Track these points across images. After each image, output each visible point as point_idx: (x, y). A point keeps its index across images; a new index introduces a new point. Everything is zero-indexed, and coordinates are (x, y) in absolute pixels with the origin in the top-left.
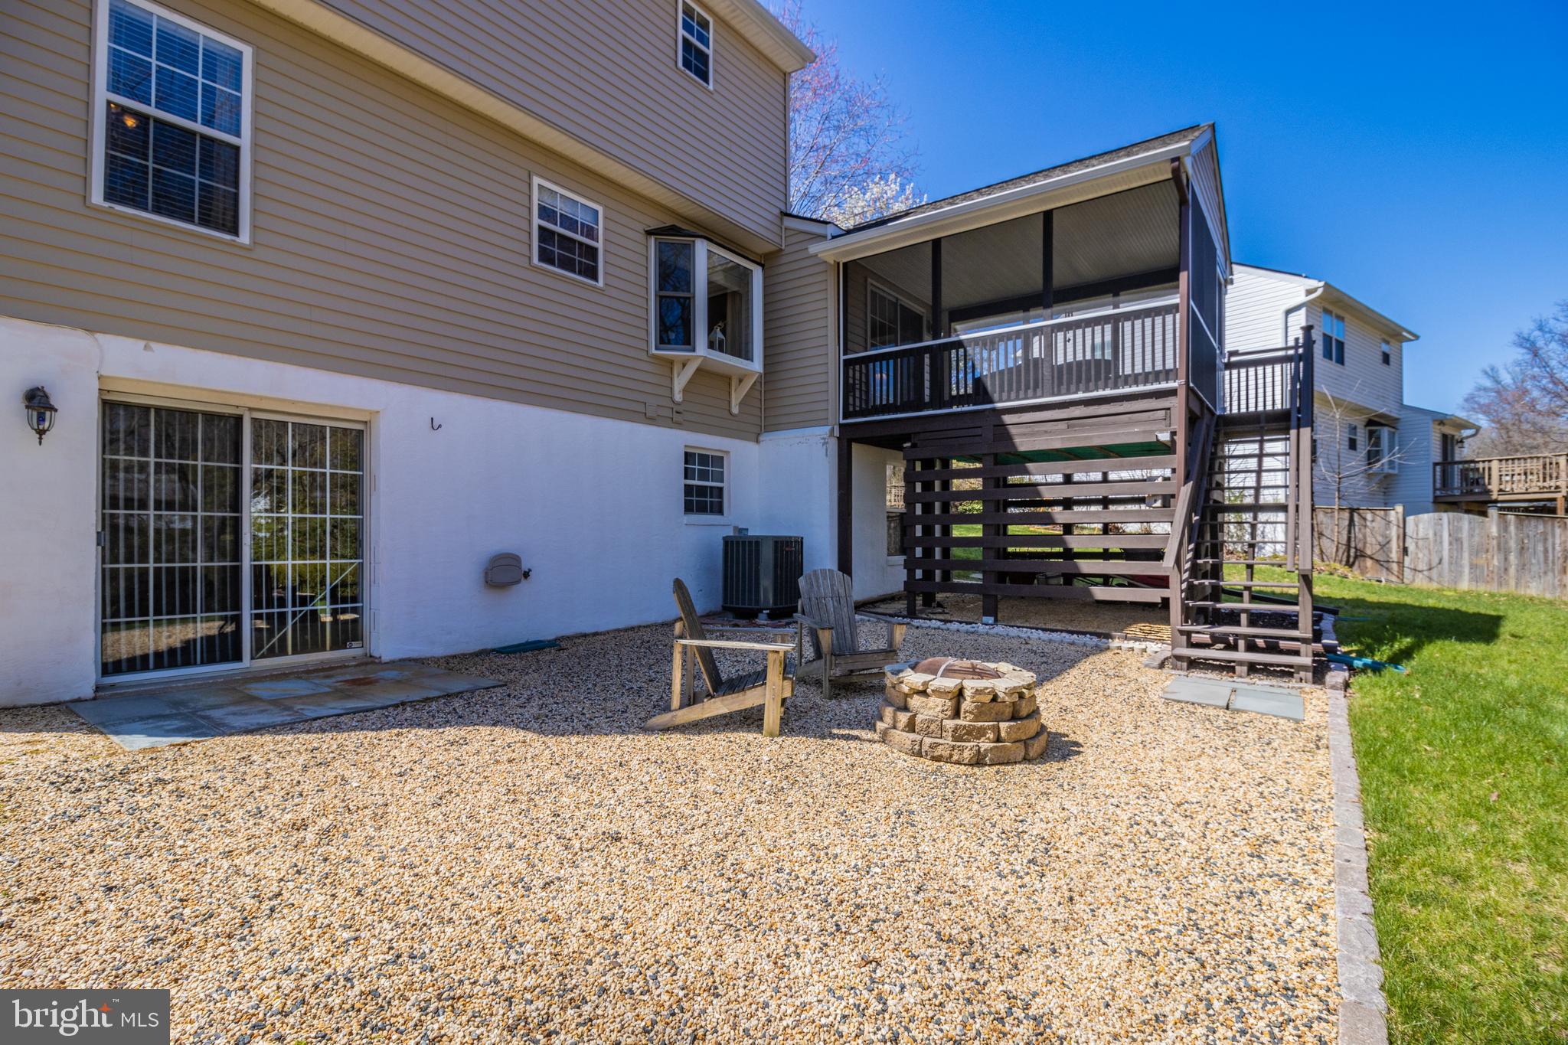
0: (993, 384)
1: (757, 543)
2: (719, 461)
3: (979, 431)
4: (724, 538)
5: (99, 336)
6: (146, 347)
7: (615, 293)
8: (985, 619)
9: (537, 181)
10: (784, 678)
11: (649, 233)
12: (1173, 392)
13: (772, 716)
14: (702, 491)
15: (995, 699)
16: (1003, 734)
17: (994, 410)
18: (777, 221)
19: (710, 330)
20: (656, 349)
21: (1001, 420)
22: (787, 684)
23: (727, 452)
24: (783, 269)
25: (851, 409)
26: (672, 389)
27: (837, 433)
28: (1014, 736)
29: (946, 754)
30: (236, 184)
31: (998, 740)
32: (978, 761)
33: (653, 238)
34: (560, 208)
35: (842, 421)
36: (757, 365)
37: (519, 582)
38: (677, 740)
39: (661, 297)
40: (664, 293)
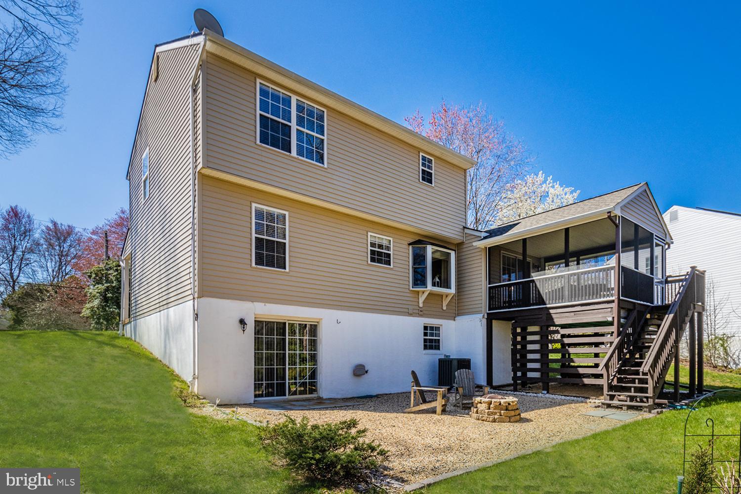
0: (546, 297)
1: (451, 361)
2: (438, 329)
3: (540, 316)
4: (439, 359)
5: (254, 303)
6: (265, 305)
7: (397, 269)
8: (543, 392)
9: (369, 234)
10: (443, 399)
11: (409, 244)
12: (613, 301)
13: (439, 410)
14: (431, 341)
15: (500, 404)
16: (502, 414)
17: (546, 308)
18: (462, 231)
19: (433, 278)
20: (413, 288)
21: (549, 312)
22: (443, 400)
23: (441, 325)
24: (465, 250)
25: (492, 307)
26: (418, 302)
27: (486, 317)
28: (505, 415)
29: (485, 419)
30: (284, 254)
31: (501, 415)
32: (494, 421)
33: (411, 246)
34: (377, 241)
35: (488, 312)
36: (453, 290)
37: (364, 374)
38: (412, 415)
39: (415, 268)
40: (415, 266)
